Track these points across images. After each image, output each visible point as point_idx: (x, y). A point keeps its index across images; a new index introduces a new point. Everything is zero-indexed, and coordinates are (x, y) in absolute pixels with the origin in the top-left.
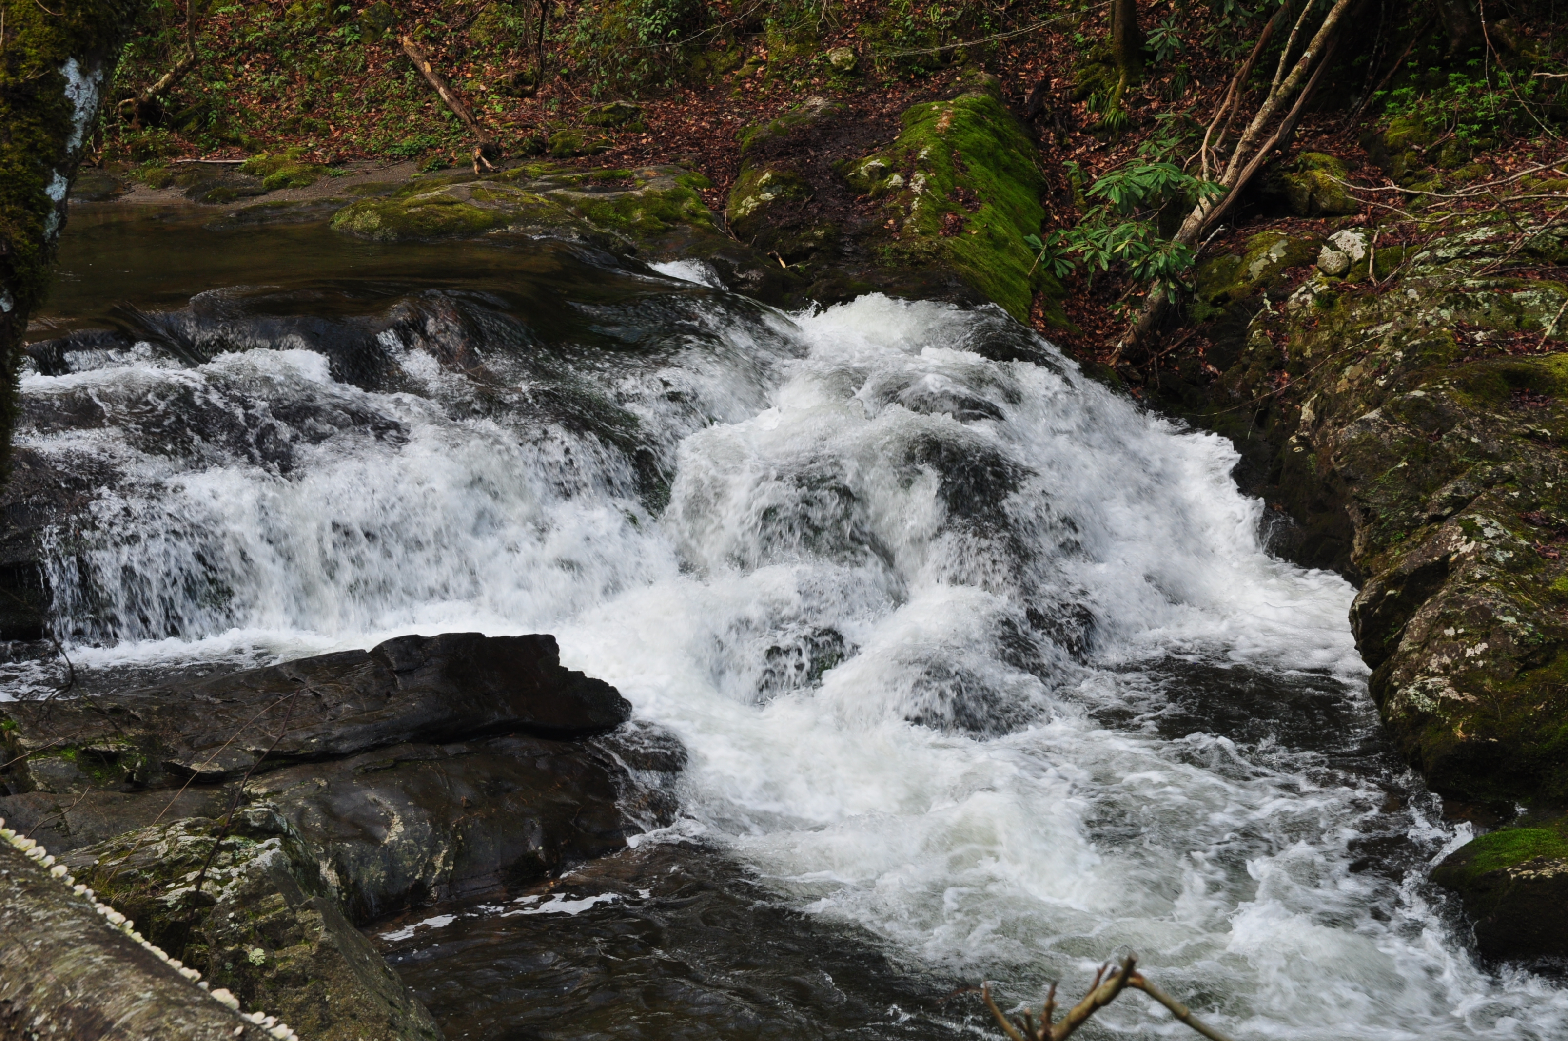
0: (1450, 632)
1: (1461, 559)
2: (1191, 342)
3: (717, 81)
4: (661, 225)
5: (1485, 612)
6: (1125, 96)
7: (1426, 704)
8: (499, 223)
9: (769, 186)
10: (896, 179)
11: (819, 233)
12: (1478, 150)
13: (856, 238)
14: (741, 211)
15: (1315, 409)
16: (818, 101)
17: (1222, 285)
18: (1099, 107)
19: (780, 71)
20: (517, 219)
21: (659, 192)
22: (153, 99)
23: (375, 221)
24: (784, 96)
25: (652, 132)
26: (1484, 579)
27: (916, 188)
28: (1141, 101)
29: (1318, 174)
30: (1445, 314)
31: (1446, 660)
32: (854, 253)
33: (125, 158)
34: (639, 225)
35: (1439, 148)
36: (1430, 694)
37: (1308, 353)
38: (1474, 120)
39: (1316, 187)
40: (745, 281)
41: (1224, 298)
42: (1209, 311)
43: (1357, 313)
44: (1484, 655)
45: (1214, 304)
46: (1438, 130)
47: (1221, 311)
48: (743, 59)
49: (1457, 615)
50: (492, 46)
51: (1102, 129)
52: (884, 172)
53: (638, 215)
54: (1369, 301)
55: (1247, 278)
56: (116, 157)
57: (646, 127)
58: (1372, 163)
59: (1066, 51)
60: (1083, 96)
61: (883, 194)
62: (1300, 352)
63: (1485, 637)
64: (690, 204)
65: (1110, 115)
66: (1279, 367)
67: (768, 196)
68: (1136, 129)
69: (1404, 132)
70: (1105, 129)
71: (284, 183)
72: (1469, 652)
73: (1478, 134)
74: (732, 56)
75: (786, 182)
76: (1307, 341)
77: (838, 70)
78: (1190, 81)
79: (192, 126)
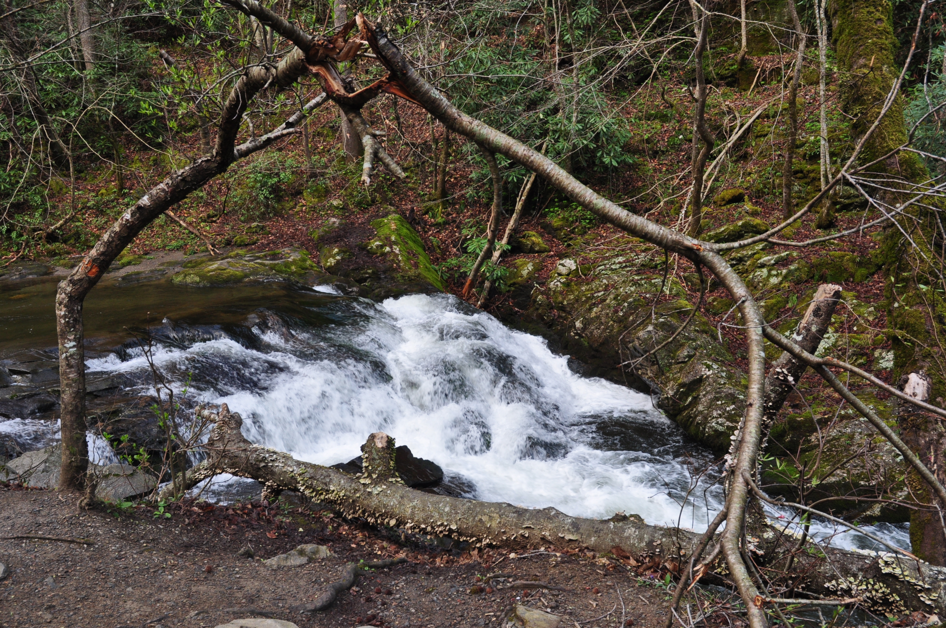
0: (719, 403)
1: (708, 377)
2: (505, 300)
3: (287, 213)
4: (303, 272)
5: (732, 395)
6: (443, 213)
7: (720, 428)
8: (246, 276)
9: (338, 254)
10: (388, 249)
11: (370, 271)
12: (589, 228)
13: (385, 272)
14: (329, 264)
15: (582, 322)
16: (333, 220)
17: (511, 279)
18: (434, 216)
19: (313, 209)
20: (252, 274)
21: (297, 258)
22: (54, 231)
23: (197, 279)
24: (317, 219)
25: (273, 234)
26: (725, 384)
27: (397, 251)
28: (449, 214)
29: (533, 238)
30: (632, 289)
31: (719, 412)
32: (385, 277)
33: (44, 256)
34: (295, 272)
35: (574, 228)
36: (721, 425)
37: (565, 303)
38: (586, 219)
39: (534, 243)
40: (352, 292)
41: (514, 284)
42: (508, 289)
43: (583, 288)
44: (733, 409)
45: (510, 286)
46: (572, 222)
47: (513, 289)
48: (296, 204)
49: (721, 397)
50: (192, 203)
51: (436, 224)
52: (382, 247)
53: (293, 268)
54: (587, 284)
55: (522, 277)
56: (40, 256)
57: (270, 233)
58: (548, 234)
59: (415, 197)
60: (427, 213)
61: (384, 254)
62: (562, 303)
63: (734, 403)
64: (309, 262)
65: (440, 220)
66: (552, 308)
67: (338, 258)
68: (449, 224)
69: (560, 223)
70: (438, 225)
71: (129, 263)
72: (728, 409)
73: (588, 223)
74: (292, 204)
75: (345, 252)
76: (564, 299)
77: (337, 208)
78: (466, 207)
79: (72, 241)
